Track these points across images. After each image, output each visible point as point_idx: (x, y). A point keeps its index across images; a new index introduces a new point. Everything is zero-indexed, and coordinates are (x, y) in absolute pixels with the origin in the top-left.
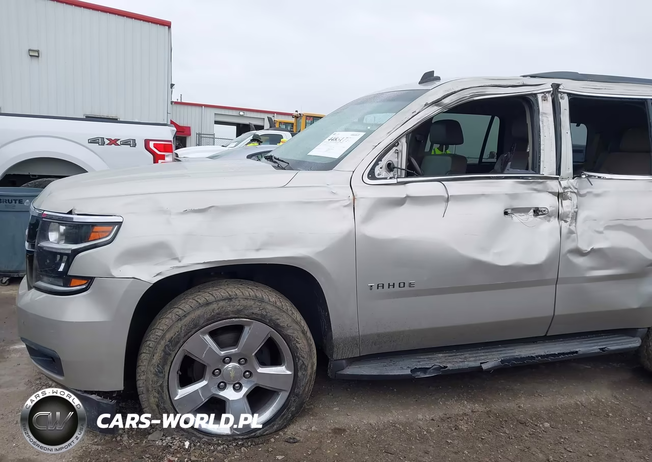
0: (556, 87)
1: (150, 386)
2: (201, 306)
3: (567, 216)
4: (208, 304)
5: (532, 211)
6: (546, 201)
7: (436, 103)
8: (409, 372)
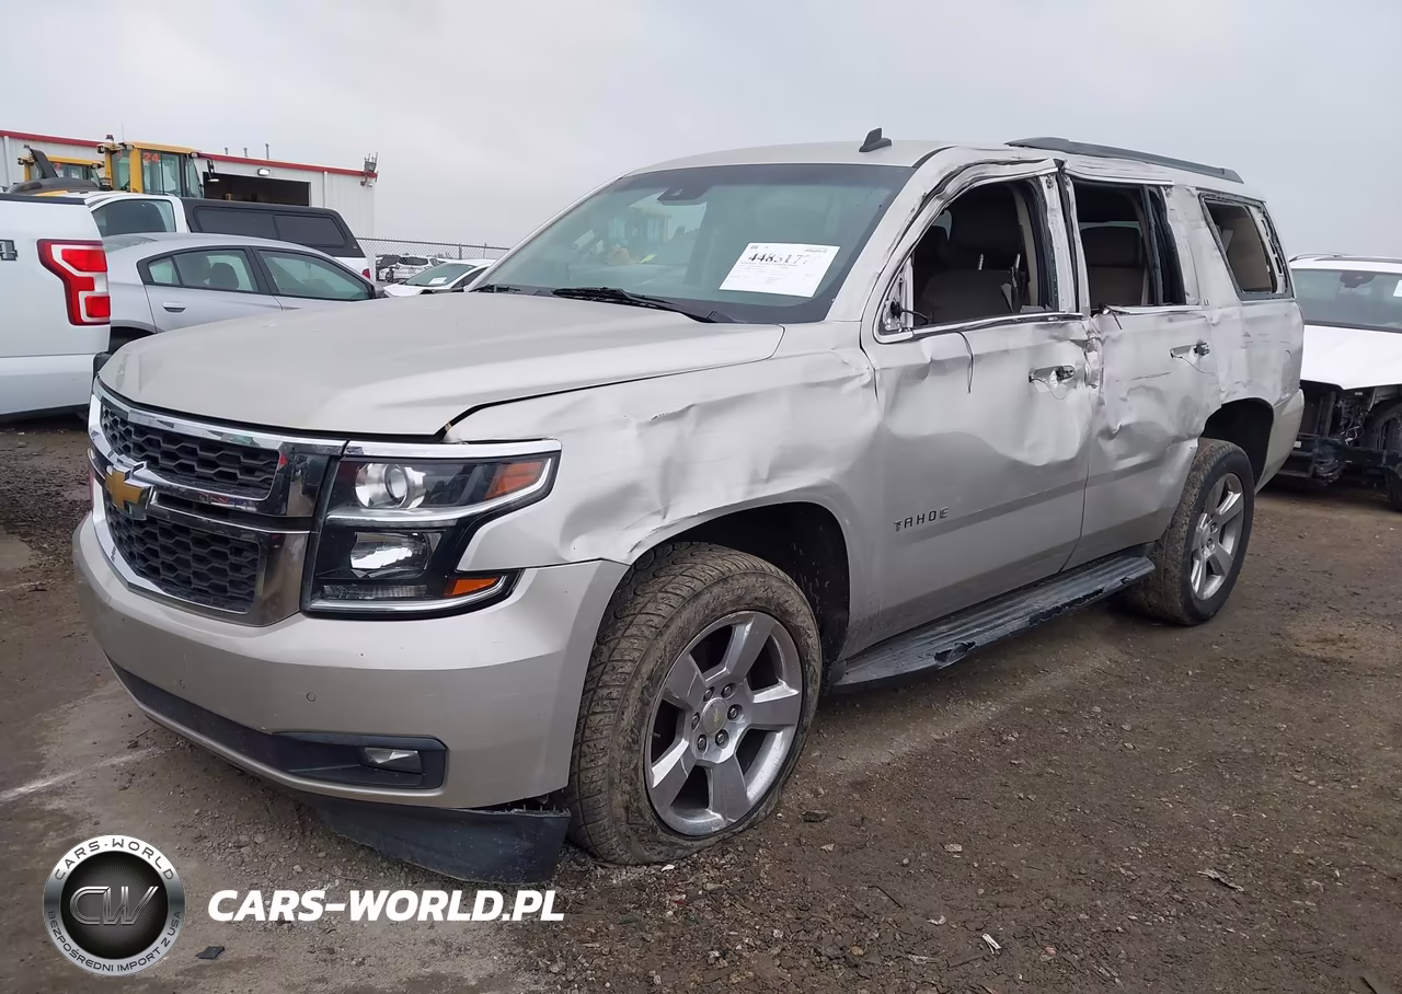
0: (1060, 164)
1: (616, 775)
2: (687, 601)
3: (1096, 379)
5: (1054, 372)
6: (1069, 356)
7: (938, 190)
8: (932, 662)
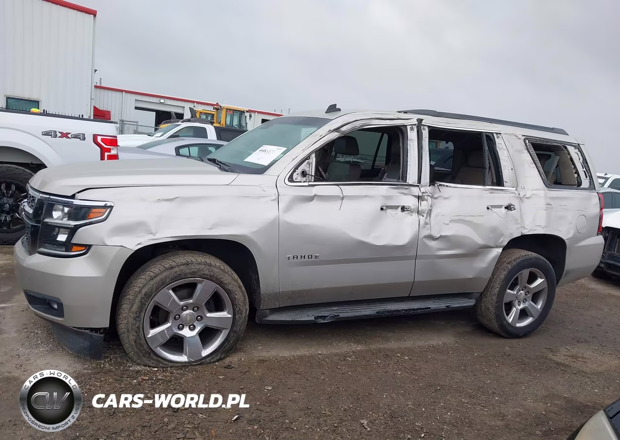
0: (420, 121)
1: (130, 328)
2: (167, 269)
3: (424, 213)
4: (172, 268)
5: (400, 208)
6: (410, 202)
7: (337, 130)
8: (313, 318)
